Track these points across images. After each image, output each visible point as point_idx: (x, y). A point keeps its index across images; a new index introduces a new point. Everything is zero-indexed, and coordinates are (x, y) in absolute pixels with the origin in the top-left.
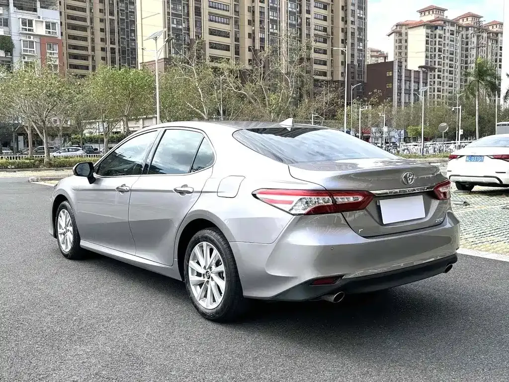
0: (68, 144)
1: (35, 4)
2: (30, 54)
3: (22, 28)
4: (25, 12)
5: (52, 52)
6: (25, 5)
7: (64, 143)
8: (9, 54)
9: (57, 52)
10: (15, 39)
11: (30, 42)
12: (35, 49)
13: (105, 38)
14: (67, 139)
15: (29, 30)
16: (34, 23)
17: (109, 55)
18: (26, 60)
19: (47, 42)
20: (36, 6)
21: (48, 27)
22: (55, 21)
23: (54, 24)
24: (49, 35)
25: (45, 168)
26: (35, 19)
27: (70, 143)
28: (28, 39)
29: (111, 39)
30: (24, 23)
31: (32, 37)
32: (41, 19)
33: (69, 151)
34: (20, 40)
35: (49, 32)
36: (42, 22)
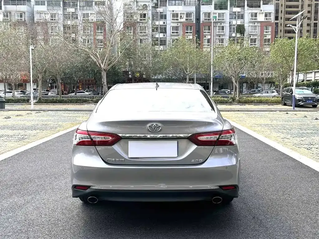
0: (273, 89)
1: (260, 2)
2: (254, 34)
3: (251, 19)
4: (254, 8)
5: (267, 31)
6: (254, 4)
7: (270, 87)
8: (242, 35)
9: (271, 31)
10: (246, 25)
11: (255, 26)
12: (257, 31)
13: (310, 17)
14: (273, 85)
15: (255, 19)
16: (258, 14)
17: (312, 28)
18: (251, 37)
19: (264, 25)
20: (260, 4)
21: (266, 16)
22: (271, 11)
23: (270, 13)
24: (267, 21)
25: (236, 103)
26: (258, 12)
27: (274, 87)
28: (253, 25)
29: (315, 17)
30: (252, 16)
31: (256, 23)
32: (262, 12)
33: (268, 93)
34: (249, 26)
35: (267, 19)
36: (263, 13)
